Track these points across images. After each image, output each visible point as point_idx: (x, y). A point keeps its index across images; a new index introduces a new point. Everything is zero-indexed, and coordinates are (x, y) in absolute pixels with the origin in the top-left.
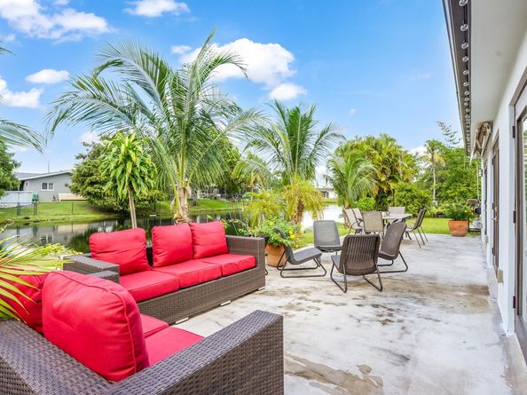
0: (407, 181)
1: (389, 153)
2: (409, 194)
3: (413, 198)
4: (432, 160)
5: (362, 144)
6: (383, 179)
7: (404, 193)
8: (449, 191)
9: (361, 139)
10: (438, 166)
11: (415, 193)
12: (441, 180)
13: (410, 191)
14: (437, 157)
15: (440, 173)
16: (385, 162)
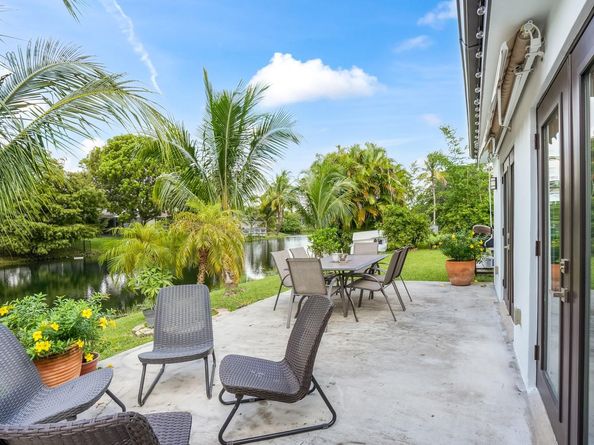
0: (401, 203)
1: (377, 168)
2: (399, 220)
3: (406, 224)
4: (432, 179)
5: (345, 156)
6: (372, 201)
7: (394, 218)
8: (449, 215)
9: (343, 150)
10: (439, 186)
11: (407, 218)
12: (441, 201)
13: (401, 215)
14: (438, 176)
15: (441, 193)
16: (372, 179)
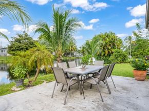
0: (119, 49)
1: (112, 39)
2: (119, 54)
4: (130, 43)
5: (103, 35)
6: (110, 48)
8: (135, 53)
10: (132, 45)
13: (119, 52)
16: (110, 42)
